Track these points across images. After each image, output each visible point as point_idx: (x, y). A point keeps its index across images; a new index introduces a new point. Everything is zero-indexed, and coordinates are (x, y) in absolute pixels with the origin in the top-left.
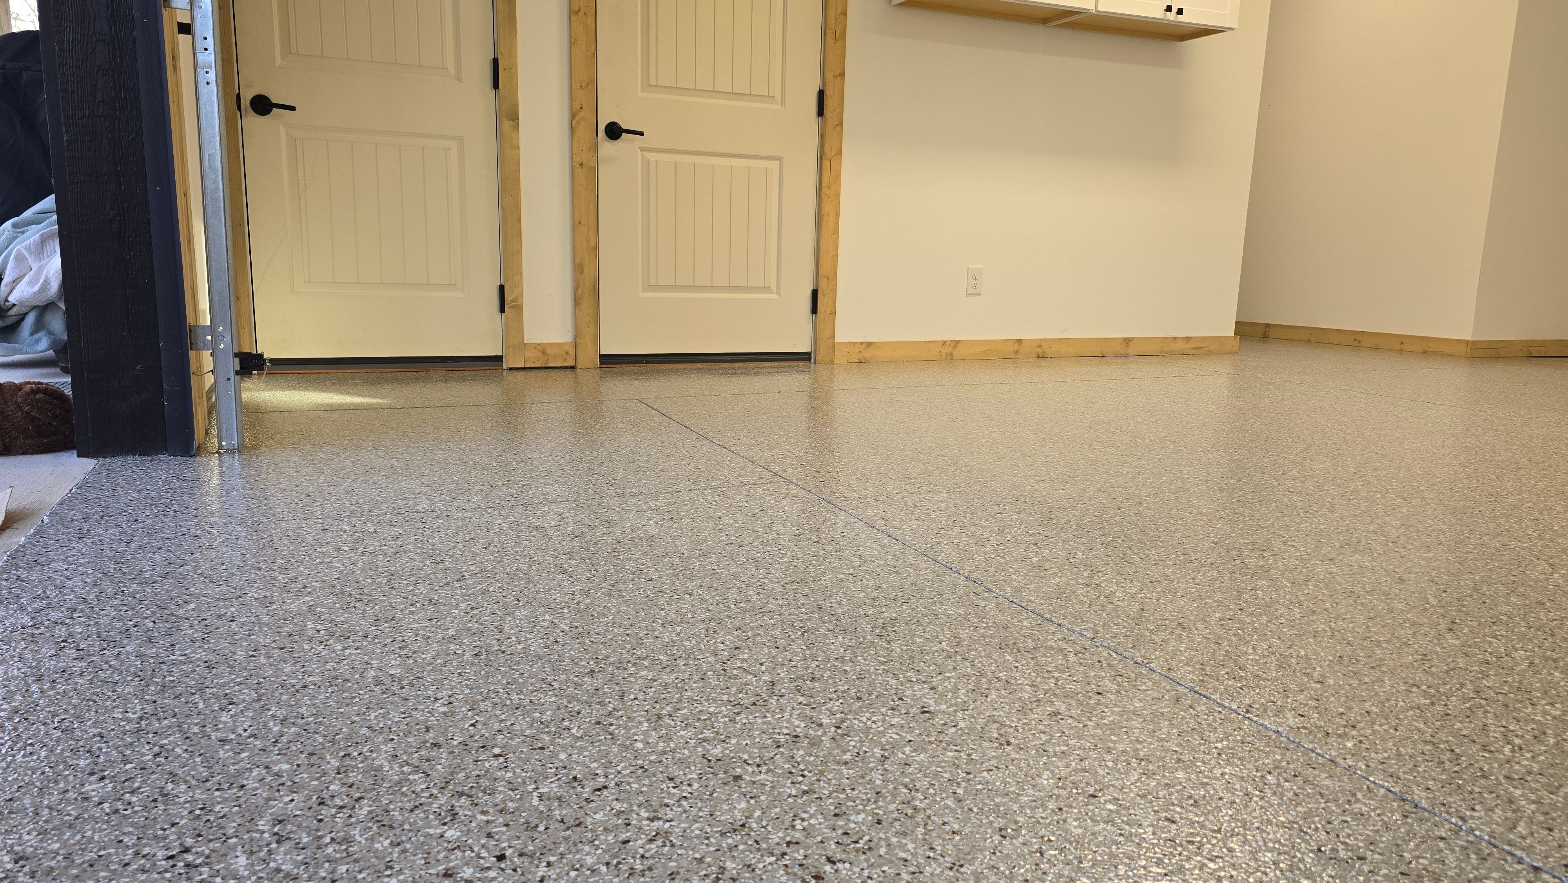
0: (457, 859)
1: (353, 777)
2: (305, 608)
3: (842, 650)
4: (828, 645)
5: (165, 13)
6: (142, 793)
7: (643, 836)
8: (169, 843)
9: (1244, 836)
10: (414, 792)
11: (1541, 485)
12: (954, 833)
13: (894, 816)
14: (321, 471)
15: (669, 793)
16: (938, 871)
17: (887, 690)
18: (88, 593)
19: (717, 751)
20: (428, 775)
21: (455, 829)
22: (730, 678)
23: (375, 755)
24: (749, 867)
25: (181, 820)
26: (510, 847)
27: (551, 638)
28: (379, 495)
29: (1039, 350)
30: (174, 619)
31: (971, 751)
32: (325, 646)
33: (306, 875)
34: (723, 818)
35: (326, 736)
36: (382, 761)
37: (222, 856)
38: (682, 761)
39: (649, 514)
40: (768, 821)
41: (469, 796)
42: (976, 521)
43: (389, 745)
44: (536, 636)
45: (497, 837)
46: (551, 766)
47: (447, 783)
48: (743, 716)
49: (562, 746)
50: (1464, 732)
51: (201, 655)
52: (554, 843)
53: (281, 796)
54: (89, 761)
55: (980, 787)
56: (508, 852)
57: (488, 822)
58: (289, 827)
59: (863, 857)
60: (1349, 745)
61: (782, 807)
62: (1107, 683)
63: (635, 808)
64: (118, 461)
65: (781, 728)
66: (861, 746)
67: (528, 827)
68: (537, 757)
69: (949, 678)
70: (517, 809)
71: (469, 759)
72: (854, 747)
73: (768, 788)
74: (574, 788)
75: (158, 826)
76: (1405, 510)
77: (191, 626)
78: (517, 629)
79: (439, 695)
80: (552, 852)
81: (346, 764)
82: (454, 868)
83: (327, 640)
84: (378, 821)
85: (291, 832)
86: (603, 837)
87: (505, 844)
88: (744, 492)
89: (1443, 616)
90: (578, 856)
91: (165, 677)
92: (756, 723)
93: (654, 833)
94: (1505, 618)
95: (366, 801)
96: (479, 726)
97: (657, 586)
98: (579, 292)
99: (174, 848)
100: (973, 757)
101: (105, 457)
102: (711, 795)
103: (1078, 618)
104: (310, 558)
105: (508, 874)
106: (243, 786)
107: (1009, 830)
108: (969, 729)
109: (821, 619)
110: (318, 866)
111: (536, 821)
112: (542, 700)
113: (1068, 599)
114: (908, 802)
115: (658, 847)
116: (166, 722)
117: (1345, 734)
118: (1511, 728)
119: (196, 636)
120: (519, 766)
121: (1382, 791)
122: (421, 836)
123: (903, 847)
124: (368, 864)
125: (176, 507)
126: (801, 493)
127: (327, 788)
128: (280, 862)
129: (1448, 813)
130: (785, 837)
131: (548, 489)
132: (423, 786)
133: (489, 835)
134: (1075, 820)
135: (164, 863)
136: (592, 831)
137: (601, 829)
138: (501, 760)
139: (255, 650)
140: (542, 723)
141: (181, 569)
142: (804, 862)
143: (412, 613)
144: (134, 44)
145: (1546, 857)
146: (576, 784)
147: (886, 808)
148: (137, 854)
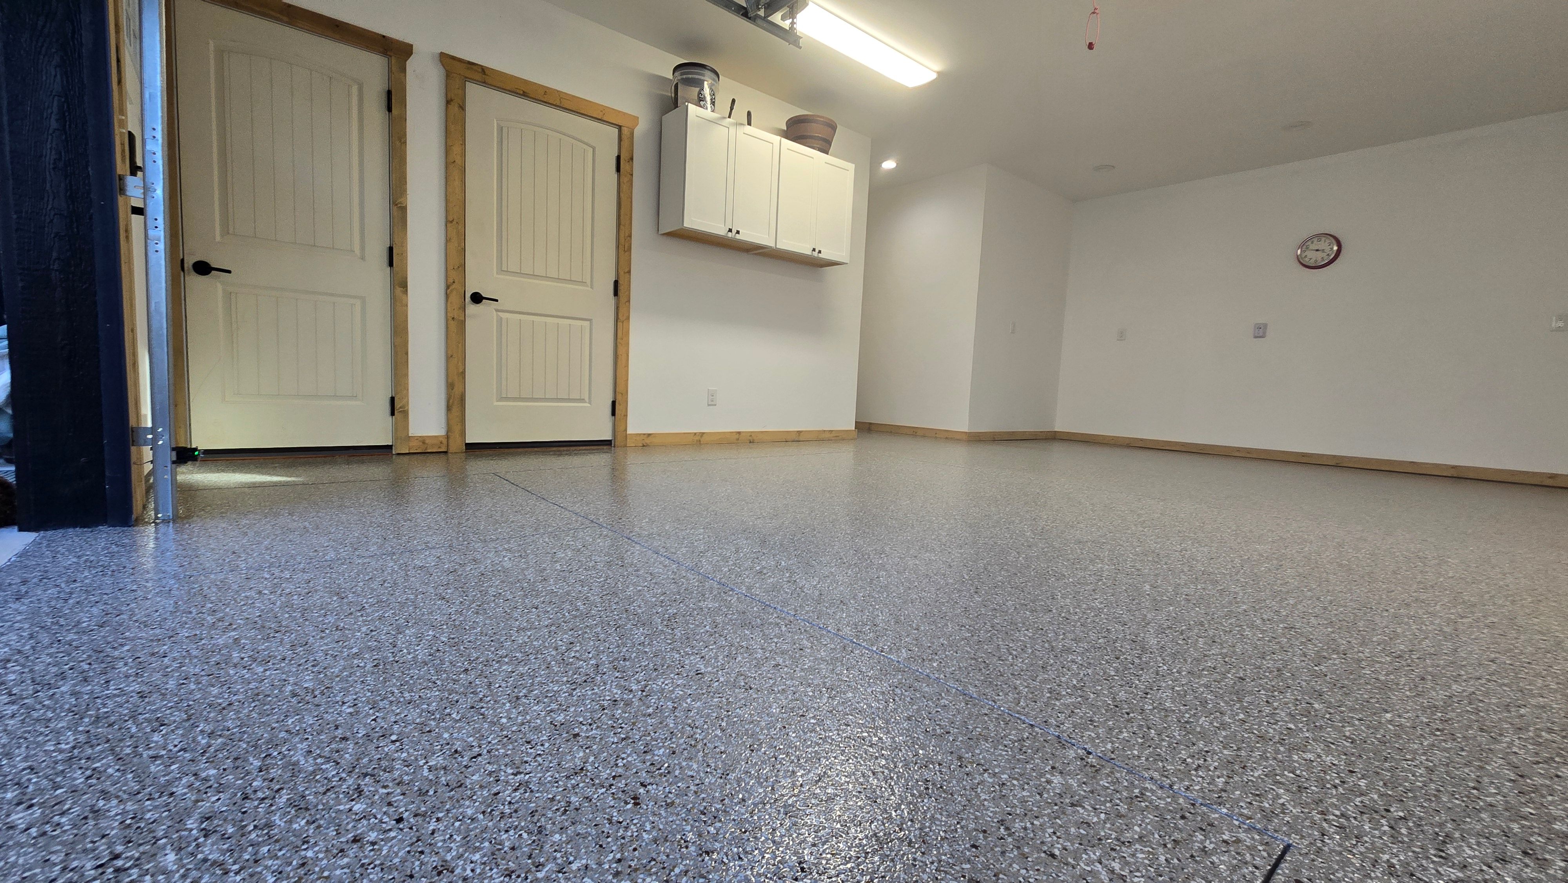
0: (363, 826)
1: (274, 773)
2: (231, 641)
3: (643, 638)
4: (633, 635)
5: (121, 200)
6: (73, 813)
7: (509, 788)
8: (99, 853)
9: (887, 728)
10: (326, 778)
11: (1008, 509)
12: (721, 753)
13: (683, 747)
14: (246, 534)
15: (527, 753)
16: (714, 780)
17: (673, 662)
18: (24, 645)
19: (561, 718)
20: (338, 763)
21: (361, 803)
22: (567, 664)
23: (292, 753)
24: (588, 799)
25: (112, 830)
26: (406, 811)
27: (434, 648)
28: (293, 550)
29: (750, 438)
30: (109, 659)
31: (728, 696)
32: (249, 669)
33: (231, 860)
34: (567, 766)
35: (249, 742)
36: (298, 756)
37: (152, 856)
38: (536, 728)
39: (504, 553)
40: (599, 763)
41: (372, 775)
42: (722, 546)
43: (305, 744)
44: (422, 647)
45: (395, 805)
46: (437, 744)
47: (354, 767)
48: (578, 690)
49: (445, 728)
50: (989, 651)
51: (136, 687)
52: (442, 803)
53: (209, 797)
54: (17, 792)
55: (735, 719)
56: (405, 815)
57: (388, 794)
58: (215, 822)
59: (664, 779)
60: (935, 665)
61: (608, 752)
62: (805, 642)
63: (503, 767)
64: (60, 533)
65: (605, 696)
66: (659, 702)
67: (420, 793)
68: (426, 738)
69: (712, 649)
70: (411, 780)
71: (371, 747)
72: (655, 703)
73: (597, 740)
74: (455, 758)
75: (88, 840)
76: (947, 526)
77: (126, 664)
78: (407, 644)
79: (346, 700)
80: (440, 810)
81: (267, 763)
82: (361, 834)
83: (250, 665)
84: (295, 806)
85: (218, 826)
86: (479, 793)
87: (403, 809)
88: (571, 535)
89: (972, 585)
90: (461, 810)
91: (99, 709)
92: (587, 695)
93: (518, 784)
94: (1000, 583)
95: (285, 791)
96: (379, 720)
97: (512, 604)
98: (451, 401)
99: (104, 857)
100: (730, 700)
101: (47, 530)
102: (558, 750)
103: (785, 603)
104: (236, 601)
105: (407, 832)
106: (172, 794)
107: (755, 746)
108: (727, 682)
109: (627, 618)
110: (243, 850)
111: (427, 788)
112: (428, 695)
113: (779, 591)
114: (692, 736)
115: (521, 794)
116: (99, 747)
117: (932, 658)
118: (1011, 645)
119: (130, 672)
120: (412, 747)
121: (954, 690)
122: (333, 812)
123: (690, 768)
124: (287, 842)
125: (115, 568)
126: (610, 534)
127: (250, 785)
128: (207, 852)
129: (986, 699)
130: (611, 773)
131: (428, 539)
132: (334, 773)
133: (390, 804)
134: (793, 733)
135: (92, 872)
136: (471, 789)
137: (477, 786)
138: (398, 744)
139: (185, 679)
140: (429, 712)
141: (118, 618)
142: (626, 789)
143: (322, 638)
144: (91, 218)
145: (1036, 718)
146: (457, 755)
147: (678, 742)
148: (64, 869)
